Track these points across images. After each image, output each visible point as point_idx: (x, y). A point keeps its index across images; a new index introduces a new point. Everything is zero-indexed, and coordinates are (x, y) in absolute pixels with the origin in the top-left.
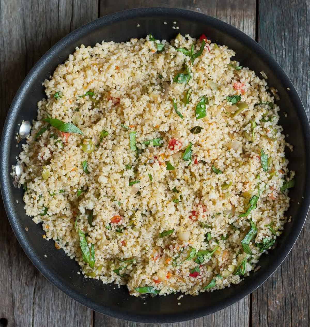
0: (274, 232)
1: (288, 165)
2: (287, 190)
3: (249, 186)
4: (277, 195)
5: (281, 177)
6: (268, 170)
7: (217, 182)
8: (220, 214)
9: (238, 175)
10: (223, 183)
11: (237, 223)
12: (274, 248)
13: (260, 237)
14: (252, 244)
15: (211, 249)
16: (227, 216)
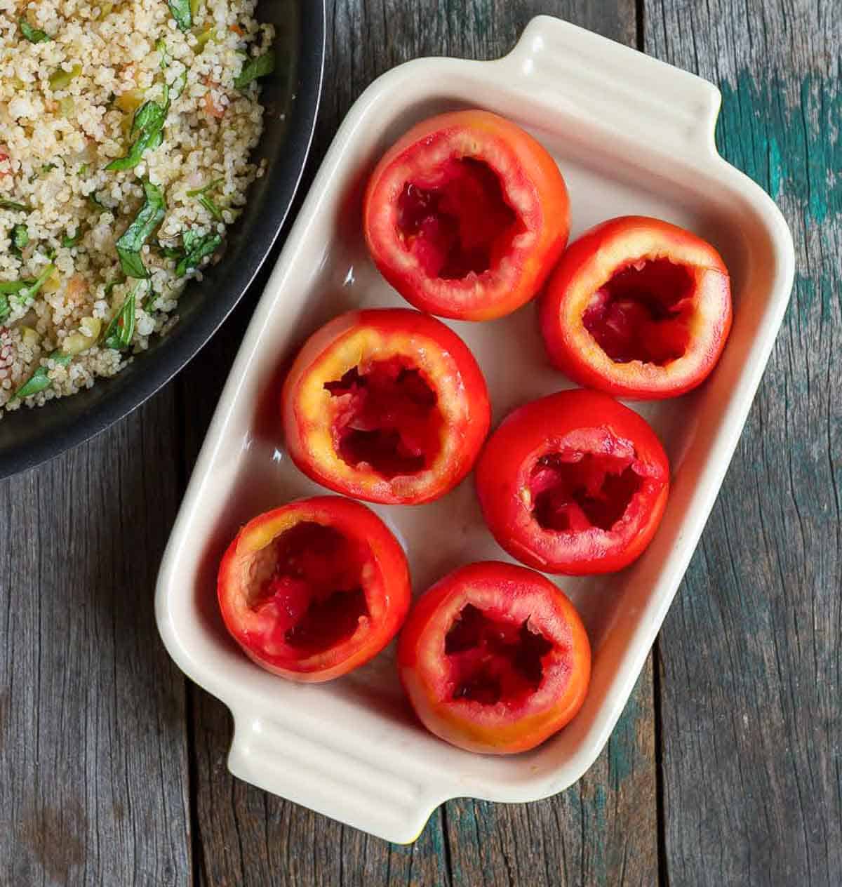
0: (216, 212)
1: (256, 10)
2: (253, 86)
3: (134, 76)
4: (225, 101)
5: (236, 47)
6: (192, 24)
7: (35, 67)
8: (52, 166)
9: (100, 43)
10: (52, 70)
11: (105, 191)
12: (217, 258)
13: (173, 226)
14: (151, 252)
15: (31, 275)
16: (73, 172)
